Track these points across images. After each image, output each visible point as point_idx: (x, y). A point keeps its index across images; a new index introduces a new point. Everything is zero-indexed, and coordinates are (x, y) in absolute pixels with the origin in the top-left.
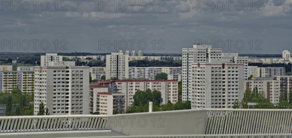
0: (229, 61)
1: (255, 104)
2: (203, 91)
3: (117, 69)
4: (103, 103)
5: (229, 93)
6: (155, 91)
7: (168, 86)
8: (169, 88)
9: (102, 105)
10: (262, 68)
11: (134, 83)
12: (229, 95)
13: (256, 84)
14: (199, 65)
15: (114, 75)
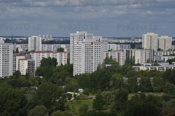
0: (95, 40)
1: (111, 65)
2: (80, 58)
3: (35, 45)
4: (22, 65)
5: (95, 59)
6: (53, 58)
7: (61, 55)
8: (62, 56)
9: (21, 66)
10: (118, 45)
11: (41, 53)
12: (95, 60)
13: (111, 54)
14: (78, 43)
15: (33, 49)
